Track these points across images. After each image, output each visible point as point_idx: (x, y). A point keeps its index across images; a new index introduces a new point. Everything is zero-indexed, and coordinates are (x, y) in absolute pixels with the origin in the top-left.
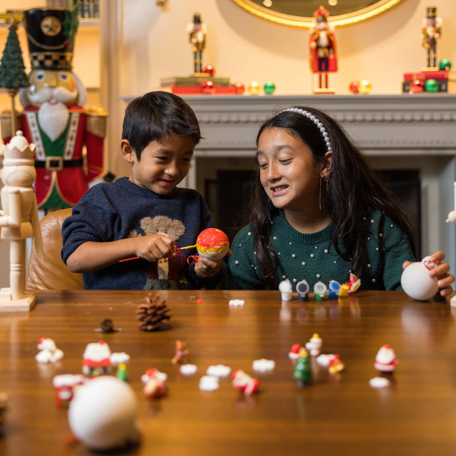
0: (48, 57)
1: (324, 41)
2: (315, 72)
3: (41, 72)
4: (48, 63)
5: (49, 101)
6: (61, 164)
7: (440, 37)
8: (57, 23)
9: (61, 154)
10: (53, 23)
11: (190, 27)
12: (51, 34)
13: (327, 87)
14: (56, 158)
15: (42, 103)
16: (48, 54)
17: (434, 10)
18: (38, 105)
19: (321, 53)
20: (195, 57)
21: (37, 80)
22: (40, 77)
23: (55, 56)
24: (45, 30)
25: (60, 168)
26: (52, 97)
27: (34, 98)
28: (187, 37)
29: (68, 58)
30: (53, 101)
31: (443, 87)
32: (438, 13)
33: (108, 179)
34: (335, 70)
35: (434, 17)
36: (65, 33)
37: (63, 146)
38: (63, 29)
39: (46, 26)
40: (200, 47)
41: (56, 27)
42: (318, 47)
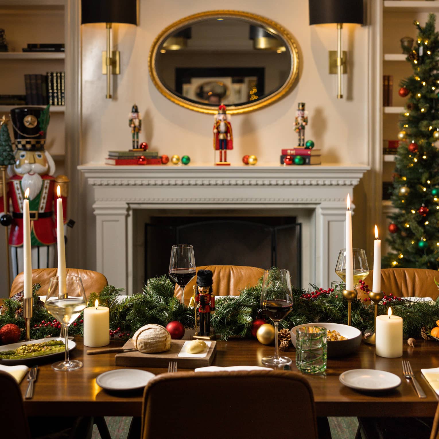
0: (28, 143)
1: (222, 128)
2: (217, 149)
3: (23, 153)
4: (28, 146)
5: (29, 173)
6: (37, 215)
7: (306, 124)
8: (34, 119)
9: (37, 209)
10: (31, 119)
11: (130, 115)
12: (31, 127)
13: (225, 161)
14: (34, 212)
15: (24, 174)
16: (28, 140)
17: (303, 105)
18: (21, 175)
19: (221, 137)
20: (134, 137)
21: (21, 158)
22: (23, 156)
23: (33, 142)
24: (27, 124)
25: (36, 219)
26: (31, 170)
27: (18, 171)
28: (128, 122)
29: (42, 142)
30: (31, 173)
31: (307, 161)
32: (306, 107)
33: (70, 225)
34: (231, 148)
35: (303, 110)
36: (40, 126)
37: (38, 203)
38: (39, 123)
39: (27, 122)
40: (137, 129)
41: (34, 122)
42: (219, 133)
